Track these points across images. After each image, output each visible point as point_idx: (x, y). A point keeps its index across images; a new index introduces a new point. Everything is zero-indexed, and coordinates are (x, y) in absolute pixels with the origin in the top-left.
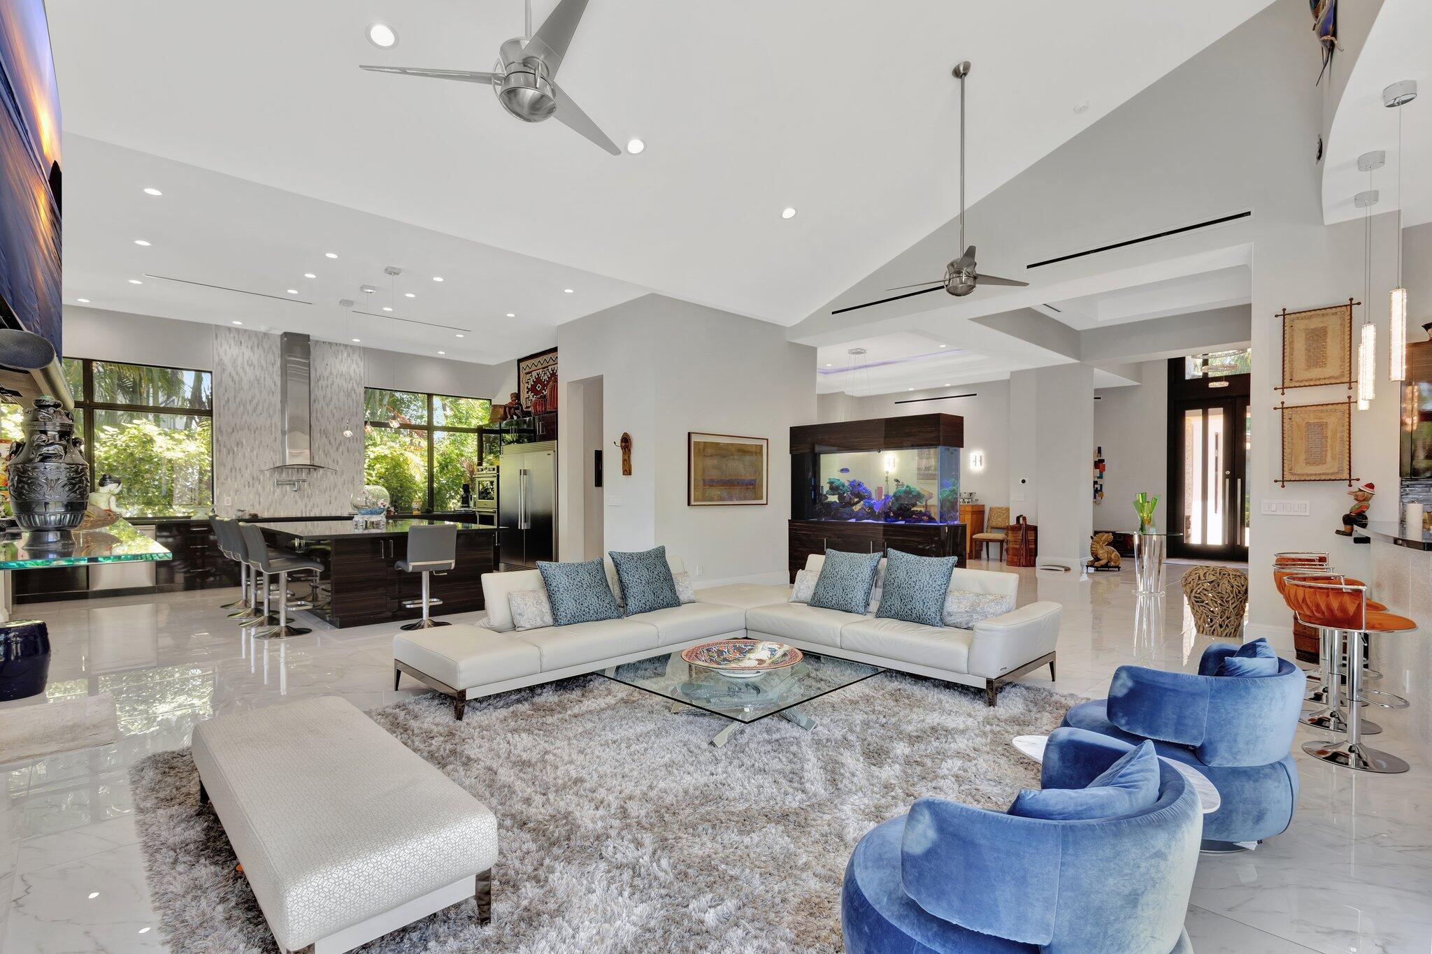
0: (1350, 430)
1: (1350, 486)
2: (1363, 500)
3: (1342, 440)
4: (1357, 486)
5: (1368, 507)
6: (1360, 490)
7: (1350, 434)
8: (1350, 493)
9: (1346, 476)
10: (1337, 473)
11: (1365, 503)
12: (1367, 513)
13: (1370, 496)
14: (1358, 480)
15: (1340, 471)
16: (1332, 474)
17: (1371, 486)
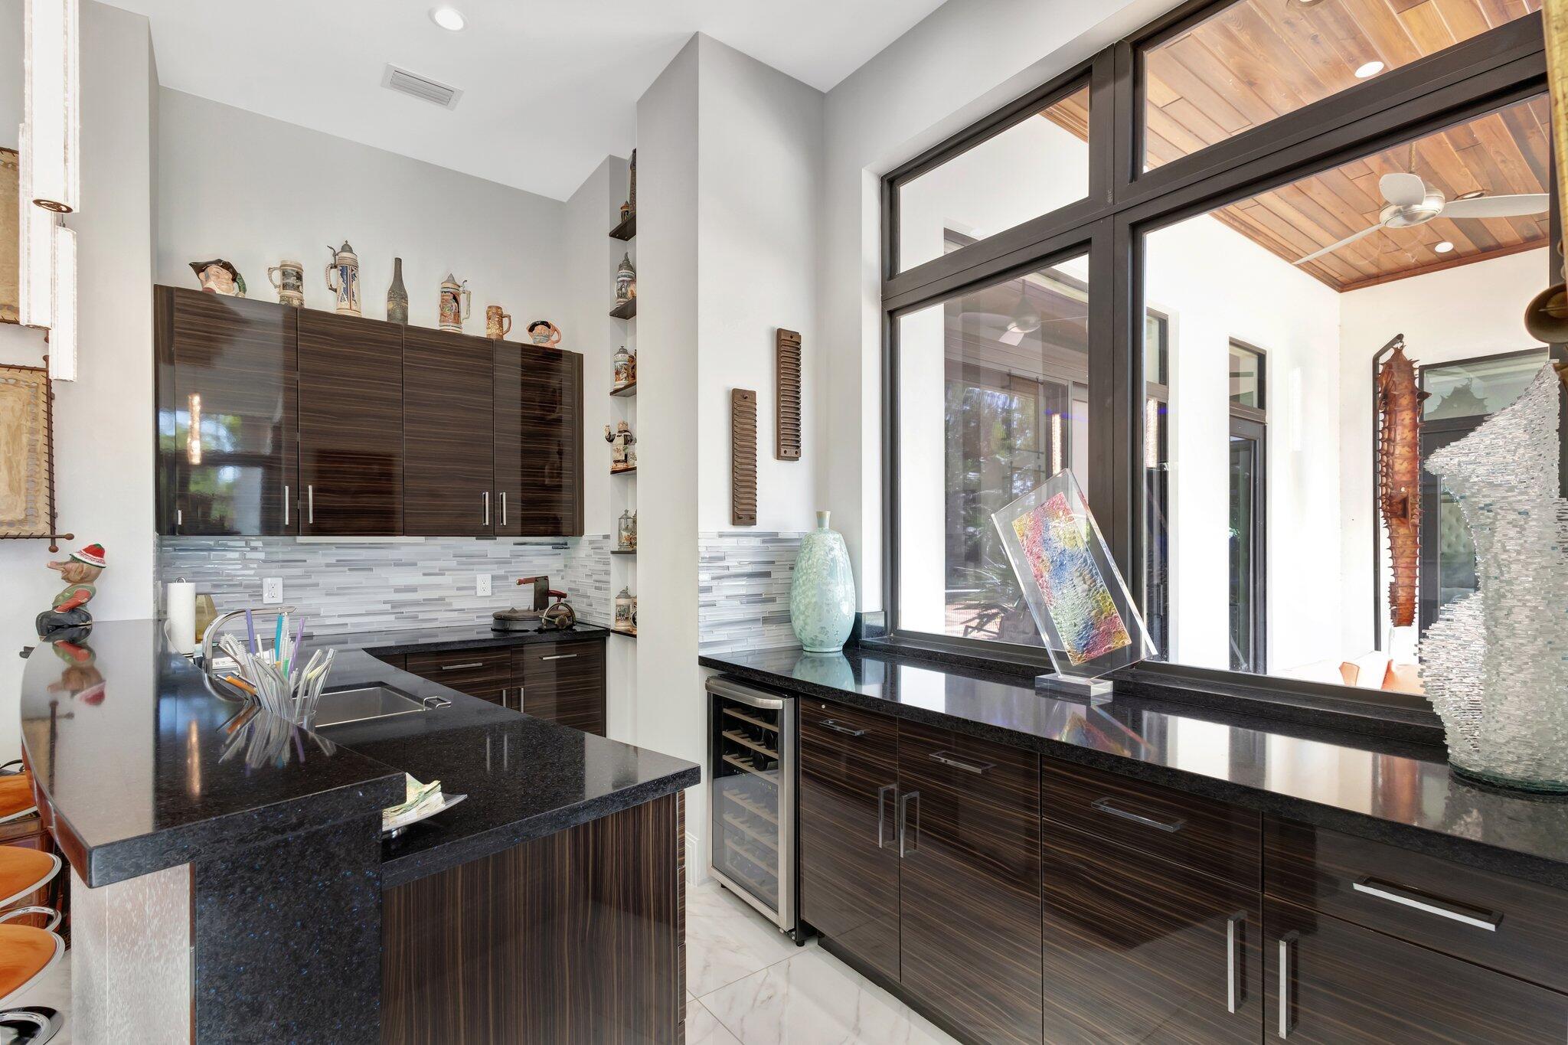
0: (50, 430)
1: (53, 549)
2: (82, 580)
3: (32, 449)
4: (68, 550)
5: (90, 597)
6: (74, 559)
7: (50, 438)
8: (54, 566)
9: (43, 527)
10: (21, 522)
11: (85, 587)
12: (90, 608)
13: (94, 570)
14: (70, 537)
15: (29, 517)
16: (11, 524)
17: (97, 551)
